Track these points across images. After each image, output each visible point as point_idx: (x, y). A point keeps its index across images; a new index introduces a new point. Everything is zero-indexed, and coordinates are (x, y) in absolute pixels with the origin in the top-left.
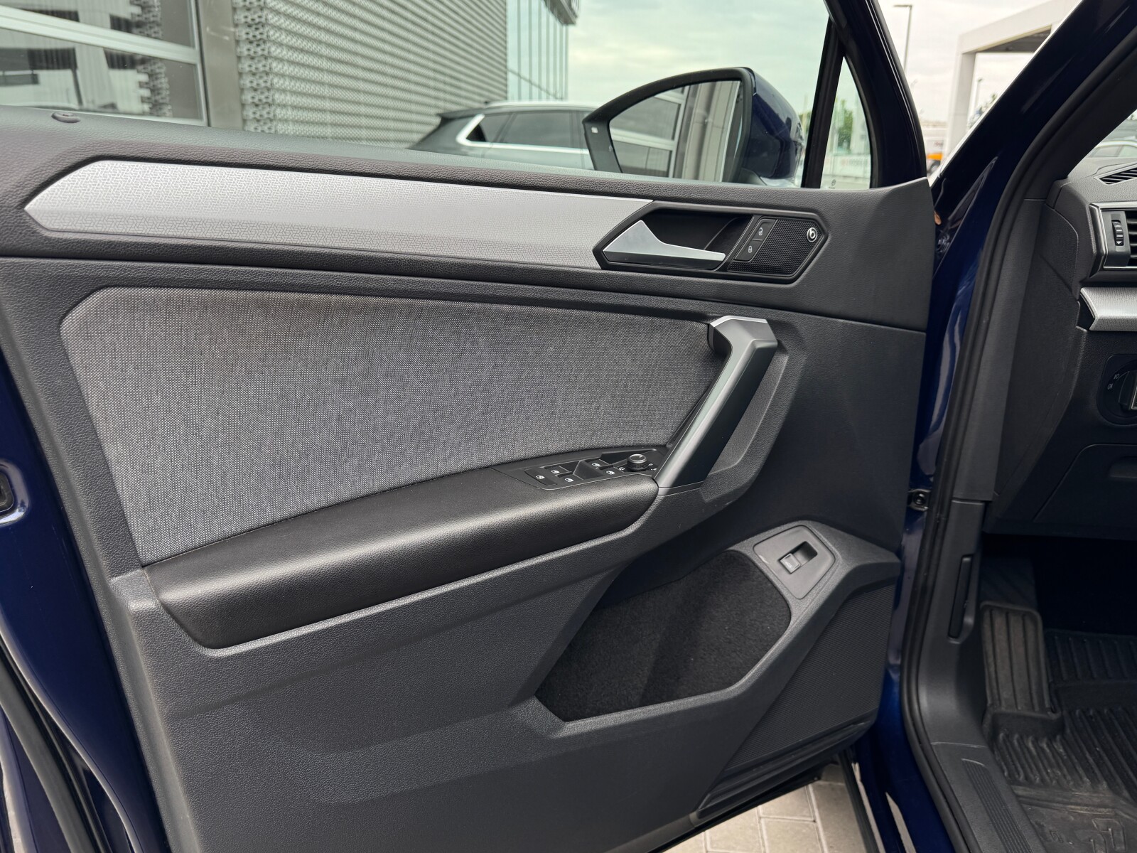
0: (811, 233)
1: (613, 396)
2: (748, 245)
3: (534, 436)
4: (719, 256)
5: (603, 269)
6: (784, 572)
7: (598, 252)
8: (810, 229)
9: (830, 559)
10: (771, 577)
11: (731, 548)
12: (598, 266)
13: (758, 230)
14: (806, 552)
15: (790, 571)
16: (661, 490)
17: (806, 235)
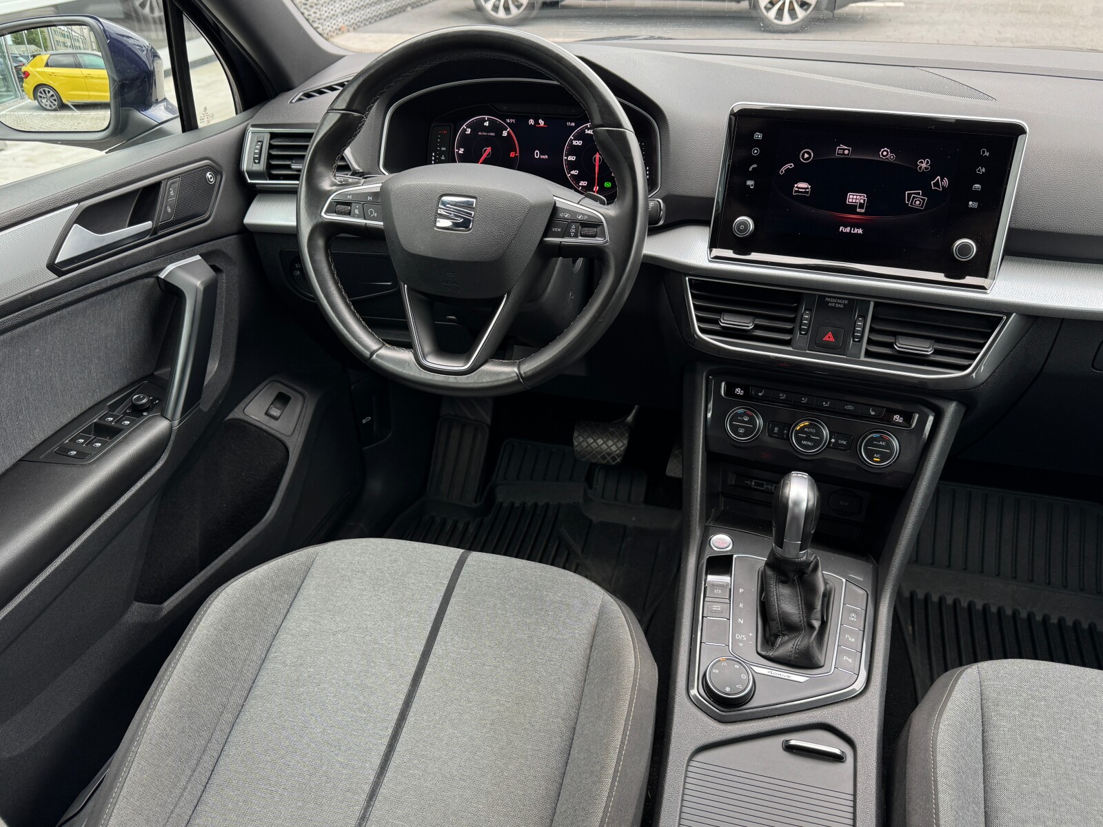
0: (210, 176)
1: (99, 358)
2: (166, 207)
3: (47, 419)
4: (147, 225)
5: (59, 277)
6: (273, 421)
7: (52, 267)
8: (208, 174)
9: (301, 398)
10: (264, 427)
11: (228, 418)
12: (56, 276)
13: (169, 191)
14: (282, 399)
15: (276, 419)
16: (176, 422)
17: (206, 180)
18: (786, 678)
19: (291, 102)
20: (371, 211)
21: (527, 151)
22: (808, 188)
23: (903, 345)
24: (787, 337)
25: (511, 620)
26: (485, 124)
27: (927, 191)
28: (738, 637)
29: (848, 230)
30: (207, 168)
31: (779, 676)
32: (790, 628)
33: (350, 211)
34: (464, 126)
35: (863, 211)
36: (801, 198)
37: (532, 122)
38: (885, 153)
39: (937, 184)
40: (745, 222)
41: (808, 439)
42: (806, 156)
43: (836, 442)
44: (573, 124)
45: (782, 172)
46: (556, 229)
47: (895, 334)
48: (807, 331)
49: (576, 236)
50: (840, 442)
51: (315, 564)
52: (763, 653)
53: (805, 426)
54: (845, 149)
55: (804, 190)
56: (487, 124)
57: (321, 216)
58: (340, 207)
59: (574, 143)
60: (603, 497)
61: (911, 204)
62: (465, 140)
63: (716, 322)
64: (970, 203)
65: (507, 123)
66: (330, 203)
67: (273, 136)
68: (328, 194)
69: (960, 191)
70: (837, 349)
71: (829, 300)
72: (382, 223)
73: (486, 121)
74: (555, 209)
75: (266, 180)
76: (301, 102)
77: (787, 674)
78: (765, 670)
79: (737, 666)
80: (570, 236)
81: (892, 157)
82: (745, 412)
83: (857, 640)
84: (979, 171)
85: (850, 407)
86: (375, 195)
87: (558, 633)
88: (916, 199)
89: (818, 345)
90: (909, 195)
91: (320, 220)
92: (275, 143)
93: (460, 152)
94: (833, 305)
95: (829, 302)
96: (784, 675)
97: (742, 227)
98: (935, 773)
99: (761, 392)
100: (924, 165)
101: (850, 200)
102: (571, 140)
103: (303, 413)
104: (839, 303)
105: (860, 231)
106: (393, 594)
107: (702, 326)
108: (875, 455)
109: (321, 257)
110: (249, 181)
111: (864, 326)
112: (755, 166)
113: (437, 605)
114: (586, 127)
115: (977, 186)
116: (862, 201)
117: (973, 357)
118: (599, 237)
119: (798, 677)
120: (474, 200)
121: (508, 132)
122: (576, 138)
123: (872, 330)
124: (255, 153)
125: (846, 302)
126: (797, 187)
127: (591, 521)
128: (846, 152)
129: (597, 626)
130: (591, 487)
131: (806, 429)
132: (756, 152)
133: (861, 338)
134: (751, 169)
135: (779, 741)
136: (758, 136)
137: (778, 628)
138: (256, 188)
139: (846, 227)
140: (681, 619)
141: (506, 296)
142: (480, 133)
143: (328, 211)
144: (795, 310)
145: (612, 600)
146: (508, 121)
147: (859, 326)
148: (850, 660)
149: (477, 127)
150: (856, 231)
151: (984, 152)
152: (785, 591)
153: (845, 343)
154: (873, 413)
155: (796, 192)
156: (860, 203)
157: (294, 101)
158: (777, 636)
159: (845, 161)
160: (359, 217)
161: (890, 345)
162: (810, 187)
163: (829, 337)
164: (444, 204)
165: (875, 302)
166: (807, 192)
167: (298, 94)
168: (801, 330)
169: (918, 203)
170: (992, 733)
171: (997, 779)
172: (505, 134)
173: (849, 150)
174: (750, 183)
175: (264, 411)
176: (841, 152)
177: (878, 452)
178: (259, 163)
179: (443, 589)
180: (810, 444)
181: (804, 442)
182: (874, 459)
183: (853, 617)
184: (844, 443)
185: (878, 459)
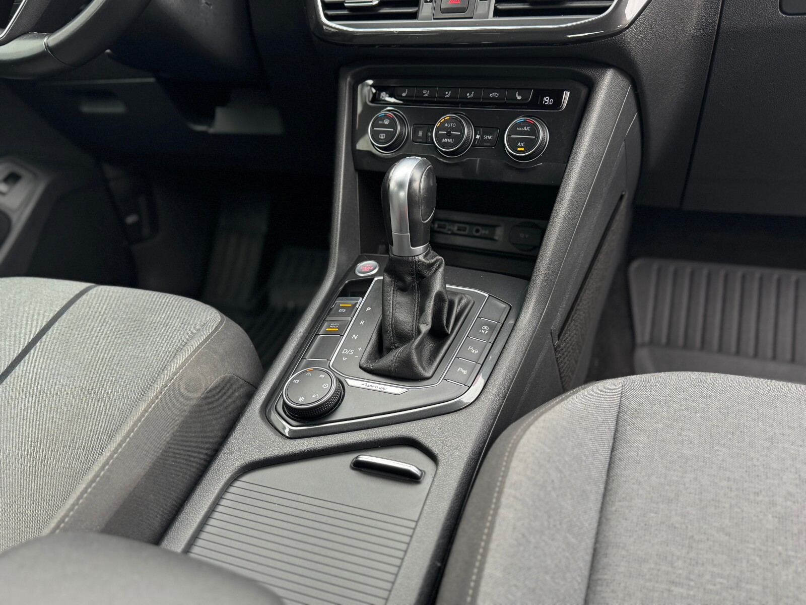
9: (33, 178)
14: (13, 178)
18: (382, 390)
24: (413, 9)
28: (346, 351)
31: (374, 388)
32: (403, 338)
41: (449, 135)
43: (482, 137)
50: (486, 137)
52: (366, 366)
53: (446, 121)
70: (463, 12)
77: (381, 386)
78: (360, 383)
79: (322, 375)
82: (385, 114)
83: (481, 352)
85: (495, 95)
89: (443, 11)
98: (503, 483)
99: (405, 92)
107: (330, 13)
108: (519, 144)
119: (395, 389)
131: (446, 125)
135: (349, 458)
137: (390, 340)
148: (466, 372)
152: (401, 299)
153: (472, 4)
154: (519, 98)
170: (623, 450)
171: (617, 506)
177: (521, 140)
180: (450, 141)
181: (444, 140)
182: (518, 149)
183: (485, 330)
184: (490, 138)
185: (523, 149)
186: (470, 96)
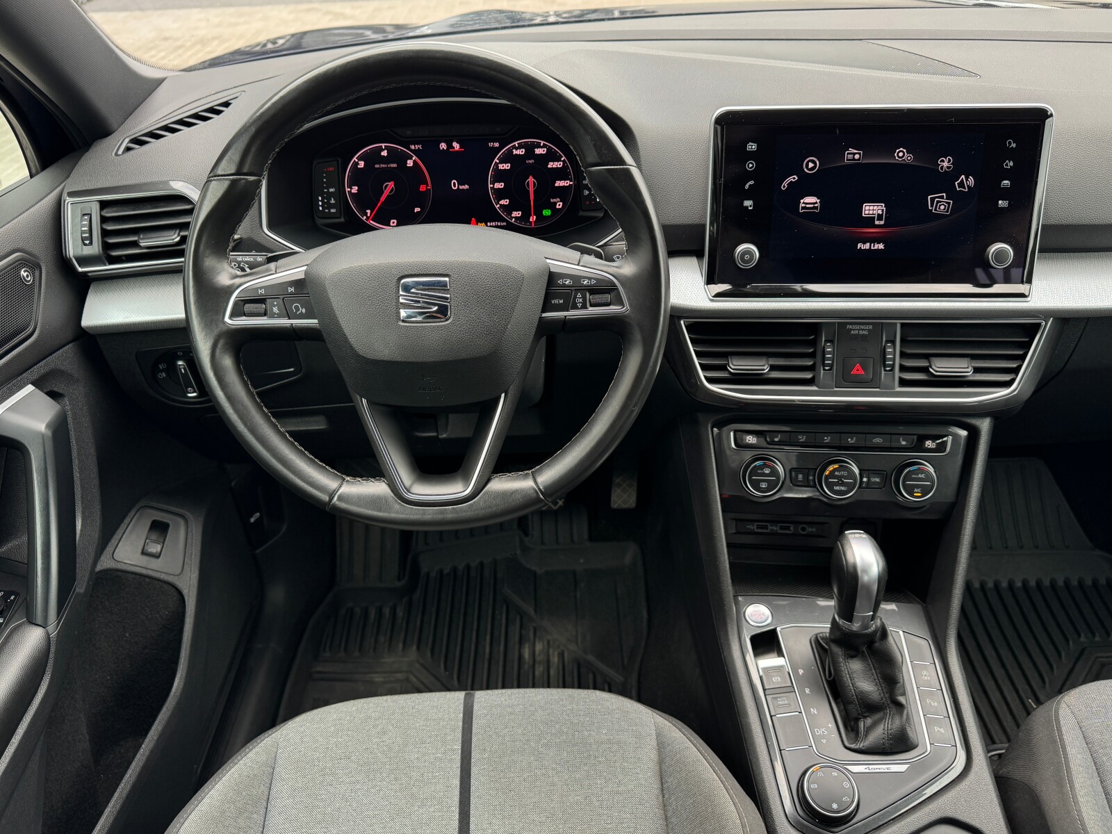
0: (25, 274)
6: (153, 560)
8: (22, 272)
9: (182, 522)
10: (144, 572)
14: (160, 528)
15: (157, 556)
16: (51, 628)
17: (21, 280)
18: (886, 771)
19: (116, 154)
20: (297, 308)
21: (441, 181)
22: (816, 203)
23: (941, 367)
24: (809, 376)
25: (556, 779)
26: (382, 154)
27: (952, 194)
28: (818, 732)
29: (867, 246)
30: (22, 263)
31: (878, 771)
32: (871, 708)
33: (266, 310)
34: (355, 159)
35: (882, 223)
36: (810, 215)
37: (443, 146)
38: (902, 155)
39: (961, 185)
40: (748, 250)
41: (840, 483)
42: (811, 165)
43: (869, 480)
44: (497, 145)
45: (784, 186)
46: (556, 301)
47: (927, 357)
48: (831, 366)
49: (584, 307)
50: (873, 480)
51: (280, 761)
52: (853, 746)
53: (835, 470)
54: (854, 154)
55: (812, 206)
56: (384, 153)
57: (224, 323)
58: (248, 307)
59: (501, 167)
60: (543, 543)
61: (936, 210)
62: (357, 177)
63: (723, 368)
64: (1000, 202)
65: (411, 151)
66: (236, 304)
67: (104, 205)
68: (229, 291)
69: (987, 190)
70: (870, 383)
71: (851, 327)
72: (316, 321)
73: (383, 150)
74: (552, 277)
75: (105, 265)
76: (131, 152)
77: (886, 766)
78: (862, 766)
79: (835, 774)
80: (577, 308)
81: (909, 158)
82: (765, 464)
83: (939, 703)
84: (1007, 165)
85: (879, 440)
86: (299, 284)
87: (620, 784)
88: (940, 204)
89: (847, 380)
90: (933, 199)
91: (224, 329)
92: (109, 213)
93: (353, 191)
94: (857, 332)
95: (851, 330)
96: (883, 768)
97: (747, 257)
99: (777, 437)
100: (945, 164)
101: (867, 212)
102: (497, 164)
103: (189, 540)
104: (863, 330)
105: (881, 246)
106: (396, 779)
107: (710, 374)
108: (916, 490)
109: (233, 378)
110: (80, 270)
111: (894, 353)
112: (752, 182)
113: (456, 782)
114: (514, 147)
115: (1006, 182)
116: (880, 212)
117: (1016, 371)
118: (614, 305)
119: (896, 766)
120: (447, 279)
121: (415, 161)
122: (502, 161)
123: (903, 355)
124: (83, 232)
125: (871, 327)
126: (804, 203)
127: (535, 573)
128: (857, 157)
129: (661, 762)
130: (527, 535)
131: (836, 473)
132: (751, 165)
133: (893, 366)
134: (747, 187)
136: (752, 147)
137: (857, 710)
138: (88, 276)
139: (864, 243)
140: (748, 725)
141: (503, 395)
142: (377, 166)
143: (233, 315)
144: (813, 343)
145: (666, 722)
146: (413, 147)
147: (890, 352)
148: (942, 730)
149: (372, 158)
150: (876, 247)
151: (1010, 143)
152: (856, 666)
153: (876, 375)
154: (904, 443)
155: (803, 208)
156: (879, 215)
157: (120, 152)
158: (857, 720)
159: (856, 167)
160: (280, 316)
161: (925, 370)
162: (818, 201)
163: (858, 370)
164: (407, 288)
165: (902, 325)
166: (816, 208)
167: (120, 139)
168: (824, 365)
169: (942, 207)
172: (410, 163)
173: (860, 154)
174: (748, 203)
175: (140, 551)
176: (850, 157)
177: (918, 487)
178: (91, 243)
179: (458, 757)
180: (843, 488)
181: (837, 488)
182: (915, 494)
183: (926, 675)
184: (878, 480)
185: (920, 494)
186: (852, 442)
